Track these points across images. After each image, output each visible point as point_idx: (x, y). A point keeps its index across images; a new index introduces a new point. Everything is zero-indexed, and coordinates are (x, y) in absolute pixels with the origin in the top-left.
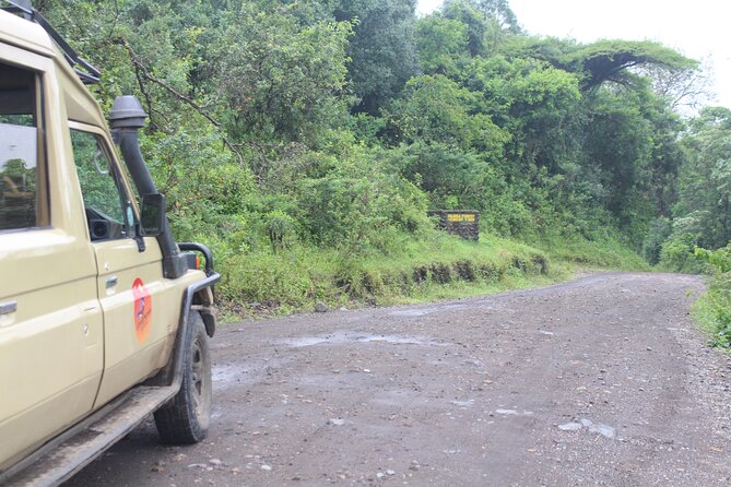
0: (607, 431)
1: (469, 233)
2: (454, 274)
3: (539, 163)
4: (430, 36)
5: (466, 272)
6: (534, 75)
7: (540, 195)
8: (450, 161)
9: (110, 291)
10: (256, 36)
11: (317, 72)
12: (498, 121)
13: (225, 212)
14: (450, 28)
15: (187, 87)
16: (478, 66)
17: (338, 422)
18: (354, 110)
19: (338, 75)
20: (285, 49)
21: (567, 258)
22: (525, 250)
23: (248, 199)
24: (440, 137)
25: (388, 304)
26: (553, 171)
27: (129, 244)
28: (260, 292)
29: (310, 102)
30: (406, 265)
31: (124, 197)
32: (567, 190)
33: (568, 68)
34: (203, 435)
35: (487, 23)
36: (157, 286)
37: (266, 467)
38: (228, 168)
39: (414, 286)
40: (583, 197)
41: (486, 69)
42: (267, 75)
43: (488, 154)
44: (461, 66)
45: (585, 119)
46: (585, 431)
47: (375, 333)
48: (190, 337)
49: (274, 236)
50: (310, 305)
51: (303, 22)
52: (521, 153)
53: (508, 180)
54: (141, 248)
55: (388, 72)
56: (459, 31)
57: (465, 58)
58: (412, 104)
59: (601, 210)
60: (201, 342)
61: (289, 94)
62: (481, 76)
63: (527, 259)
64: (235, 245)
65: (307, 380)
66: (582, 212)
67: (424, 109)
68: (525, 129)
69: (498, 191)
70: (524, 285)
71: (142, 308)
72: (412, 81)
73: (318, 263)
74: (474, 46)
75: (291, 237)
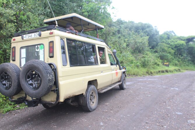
0: (177, 89)
1: (168, 66)
2: (165, 71)
3: (180, 55)
4: (162, 37)
5: (167, 71)
6: (178, 42)
7: (180, 60)
8: (165, 55)
9: (113, 71)
10: (135, 39)
11: (144, 44)
12: (172, 49)
13: (131, 63)
14: (164, 36)
15: (126, 47)
16: (169, 41)
17: (142, 88)
18: (150, 49)
19: (147, 44)
20: (139, 41)
21: (185, 69)
22: (177, 68)
23: (134, 62)
24: (163, 52)
25: (154, 76)
26: (182, 56)
27: (115, 66)
28: (136, 74)
29: (143, 48)
30: (157, 70)
31: (114, 61)
32: (184, 59)
33: (184, 40)
34: (125, 89)
35: (171, 35)
36: (119, 71)
37: (132, 92)
38: (131, 57)
39: (159, 73)
40: (187, 60)
41: (171, 41)
42: (137, 45)
43: (171, 54)
44: (166, 41)
45: (187, 48)
46: (174, 89)
47: (150, 79)
48: (123, 77)
49: (138, 66)
50: (143, 76)
51: (142, 37)
52: (176, 53)
53: (175, 58)
54: (117, 66)
55: (155, 43)
56: (166, 36)
57: (167, 40)
58: (159, 47)
59: (190, 62)
60: (124, 78)
61: (140, 47)
62: (170, 43)
63: (177, 69)
64: (132, 68)
65: (139, 84)
66: (187, 62)
67: (161, 48)
68: (177, 50)
69: (173, 59)
70: (176, 73)
71: (117, 73)
72: (159, 44)
73: (144, 70)
74: (168, 38)
75: (140, 67)
